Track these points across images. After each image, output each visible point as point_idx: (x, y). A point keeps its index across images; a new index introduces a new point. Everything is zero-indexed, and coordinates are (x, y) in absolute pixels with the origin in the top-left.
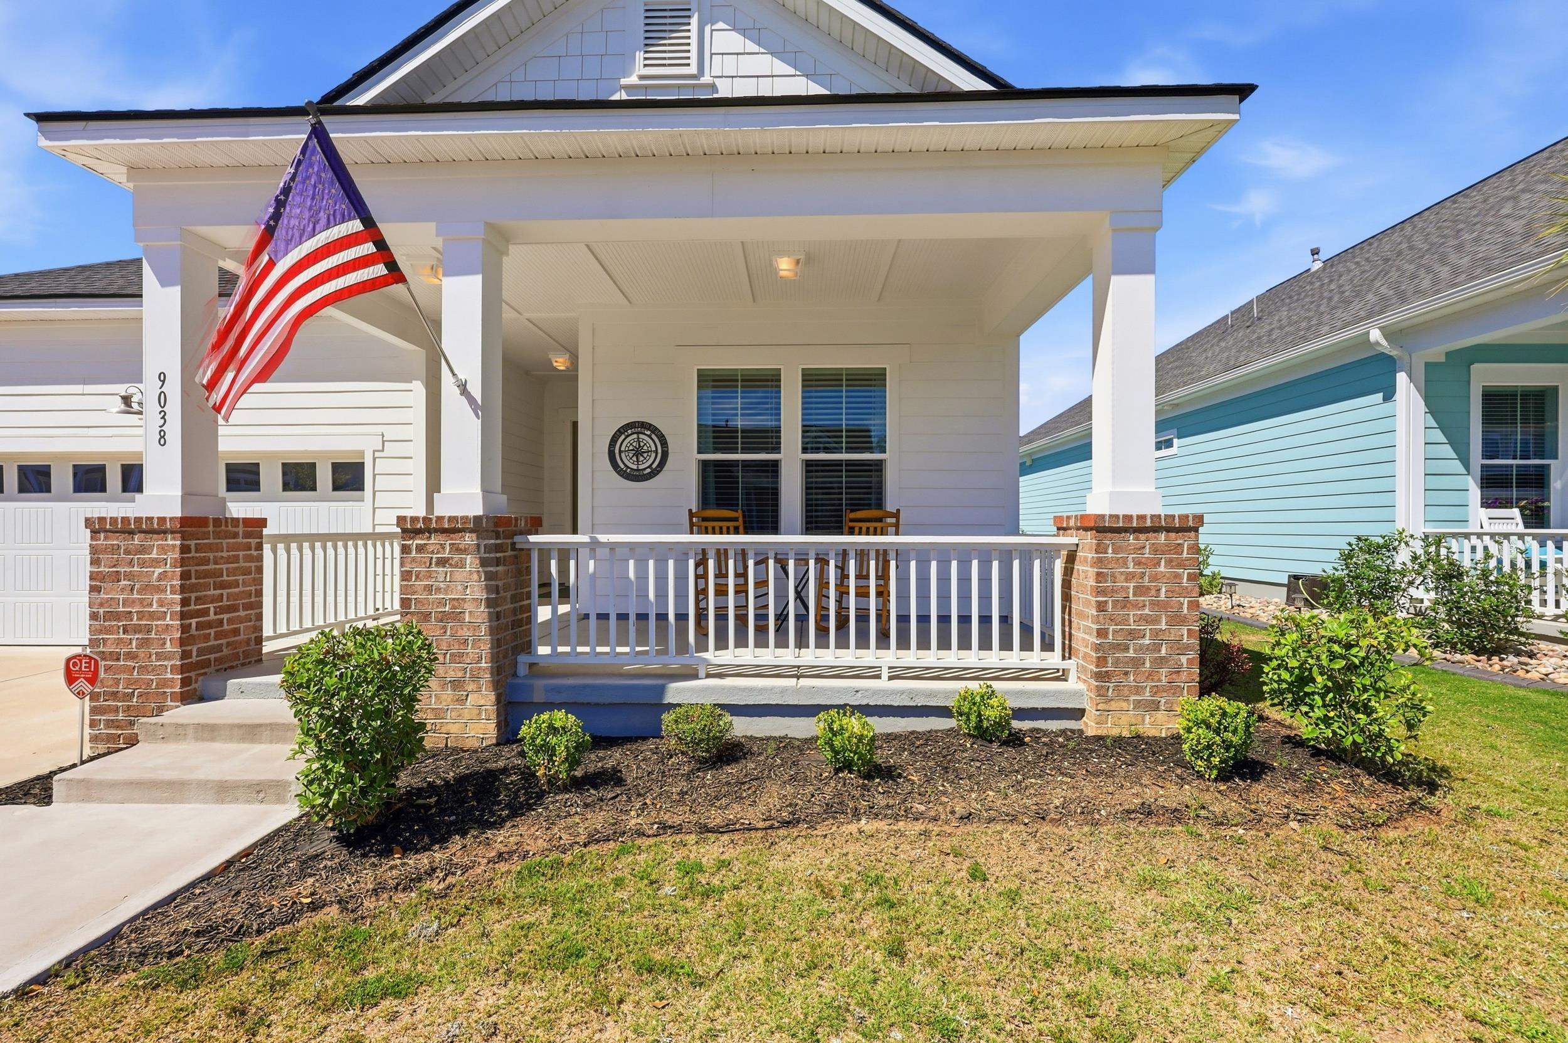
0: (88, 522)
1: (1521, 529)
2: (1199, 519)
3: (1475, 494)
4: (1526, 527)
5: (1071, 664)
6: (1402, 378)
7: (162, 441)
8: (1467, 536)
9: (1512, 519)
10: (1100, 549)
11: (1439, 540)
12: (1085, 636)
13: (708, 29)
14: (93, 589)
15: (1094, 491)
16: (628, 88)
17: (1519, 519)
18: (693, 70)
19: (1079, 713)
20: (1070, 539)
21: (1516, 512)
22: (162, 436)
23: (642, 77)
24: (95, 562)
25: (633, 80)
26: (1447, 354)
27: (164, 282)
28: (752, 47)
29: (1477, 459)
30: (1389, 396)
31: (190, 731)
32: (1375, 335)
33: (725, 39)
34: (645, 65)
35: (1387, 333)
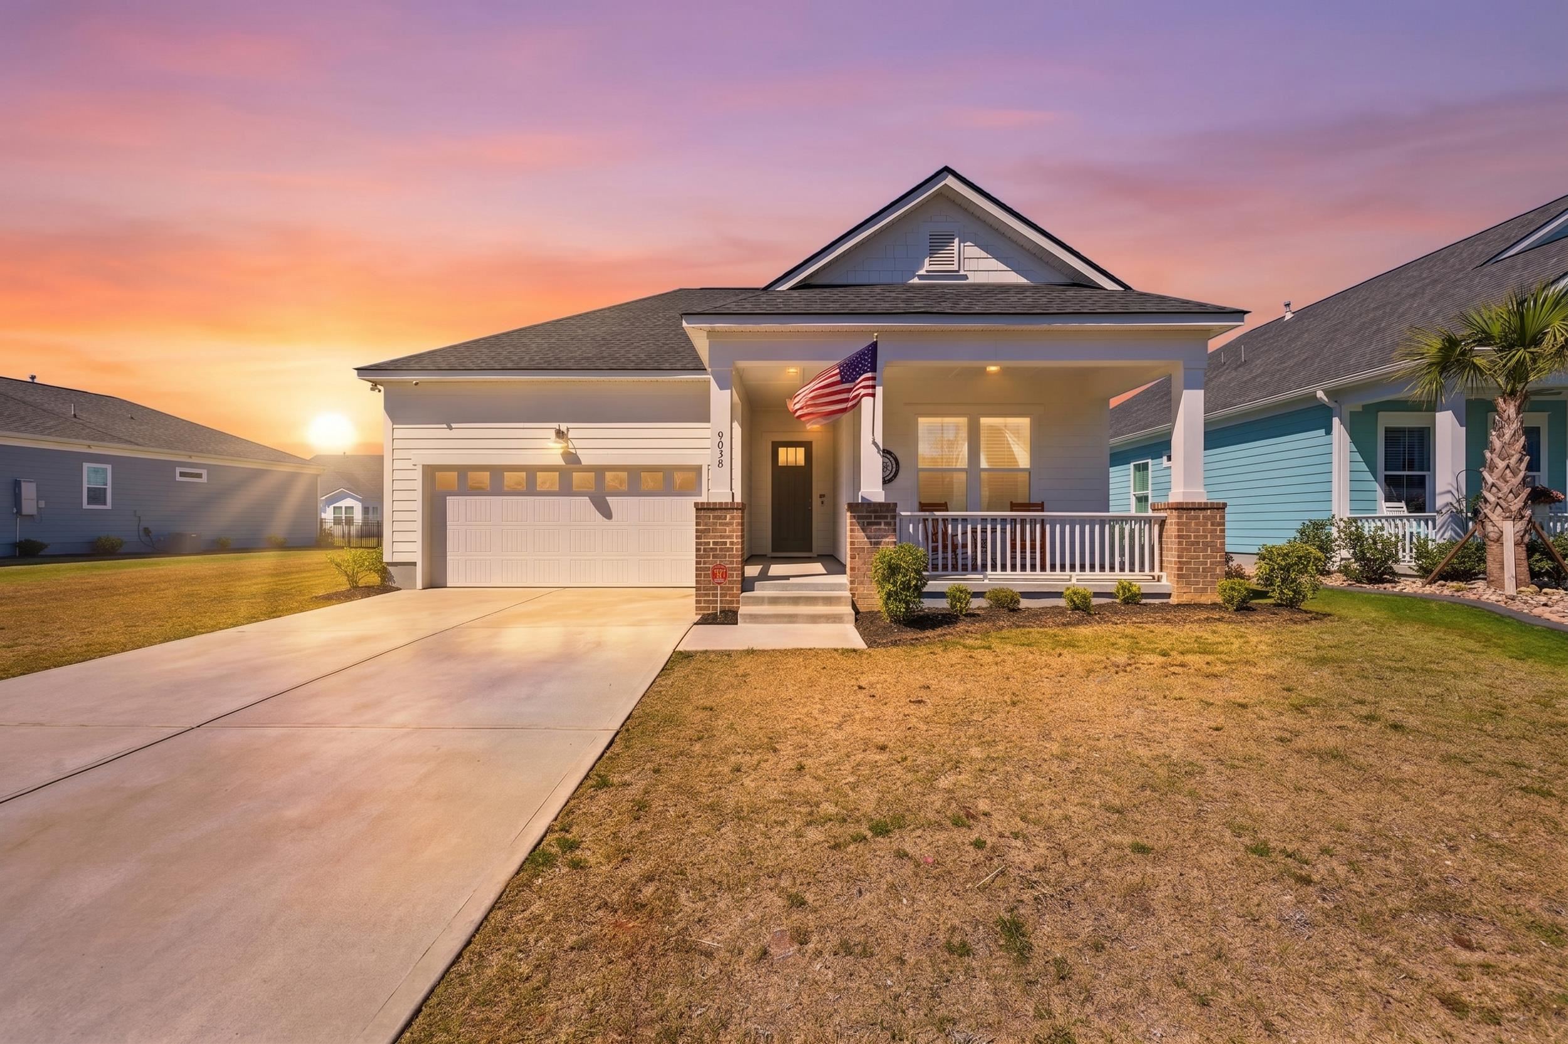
0: (696, 504)
1: (1406, 514)
2: (1225, 505)
3: (1380, 494)
4: (1410, 512)
5: (1164, 574)
6: (1336, 421)
7: (720, 465)
8: (1374, 519)
9: (1401, 509)
10: (1179, 517)
11: (1355, 520)
12: (1171, 557)
13: (962, 245)
14: (697, 537)
15: (1173, 491)
16: (921, 277)
17: (1405, 508)
18: (955, 268)
19: (1169, 596)
20: (1163, 514)
21: (1403, 504)
22: (720, 462)
23: (927, 271)
24: (697, 524)
25: (922, 272)
26: (1363, 406)
27: (721, 388)
28: (984, 254)
29: (1382, 472)
30: (1329, 432)
31: (766, 600)
32: (1320, 394)
33: (971, 250)
34: (930, 265)
35: (1327, 392)
